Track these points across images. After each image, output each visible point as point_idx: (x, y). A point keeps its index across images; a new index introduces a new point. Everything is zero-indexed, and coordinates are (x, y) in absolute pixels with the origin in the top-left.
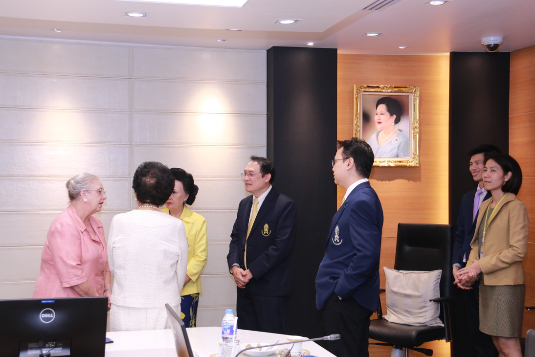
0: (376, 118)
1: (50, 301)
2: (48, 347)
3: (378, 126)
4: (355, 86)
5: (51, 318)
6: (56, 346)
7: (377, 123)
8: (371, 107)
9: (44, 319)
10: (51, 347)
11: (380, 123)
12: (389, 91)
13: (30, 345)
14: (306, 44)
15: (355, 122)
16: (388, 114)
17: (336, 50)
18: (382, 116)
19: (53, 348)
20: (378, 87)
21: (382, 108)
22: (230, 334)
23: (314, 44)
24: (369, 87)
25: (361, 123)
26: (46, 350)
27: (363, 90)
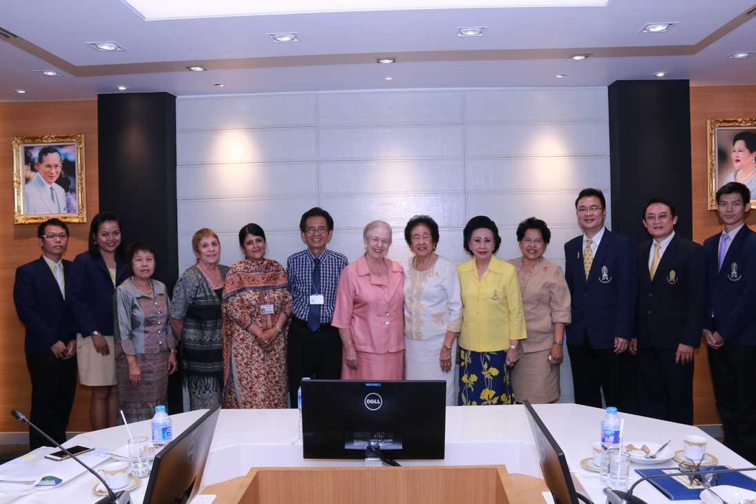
0: (734, 156)
1: (376, 385)
2: (376, 438)
3: (737, 165)
4: (709, 122)
5: (378, 405)
6: (386, 438)
7: (734, 162)
8: (727, 143)
9: (370, 405)
10: (380, 439)
11: (738, 161)
12: (749, 124)
13: (356, 435)
14: (655, 75)
15: (709, 161)
16: (747, 151)
17: (688, 81)
18: (740, 153)
19: (383, 439)
20: (736, 121)
21: (740, 144)
22: (614, 443)
23: (665, 74)
24: (725, 121)
25: (716, 163)
26: (374, 442)
27: (718, 125)
